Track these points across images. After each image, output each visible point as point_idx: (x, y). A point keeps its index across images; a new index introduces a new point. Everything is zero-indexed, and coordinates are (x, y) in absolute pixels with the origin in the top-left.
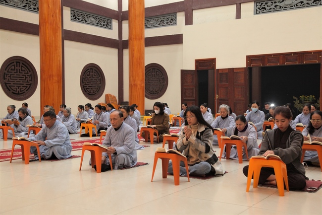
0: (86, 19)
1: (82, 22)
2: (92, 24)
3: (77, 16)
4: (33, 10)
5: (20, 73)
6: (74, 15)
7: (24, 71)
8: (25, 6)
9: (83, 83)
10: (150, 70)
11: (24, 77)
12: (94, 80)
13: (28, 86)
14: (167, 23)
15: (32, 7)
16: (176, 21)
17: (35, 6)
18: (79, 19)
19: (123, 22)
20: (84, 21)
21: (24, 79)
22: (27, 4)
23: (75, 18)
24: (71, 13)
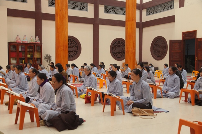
0: (115, 11)
1: (113, 13)
2: (120, 13)
3: (109, 10)
4: (79, 9)
5: (70, 45)
6: (107, 9)
7: (73, 44)
8: (74, 7)
9: (112, 50)
10: (157, 41)
11: (73, 47)
12: (120, 48)
13: (76, 52)
14: (168, 8)
15: (79, 7)
16: (173, 6)
17: (81, 6)
18: (110, 12)
19: (143, 10)
20: (114, 13)
21: (73, 48)
22: (75, 5)
23: (107, 11)
24: (105, 8)
